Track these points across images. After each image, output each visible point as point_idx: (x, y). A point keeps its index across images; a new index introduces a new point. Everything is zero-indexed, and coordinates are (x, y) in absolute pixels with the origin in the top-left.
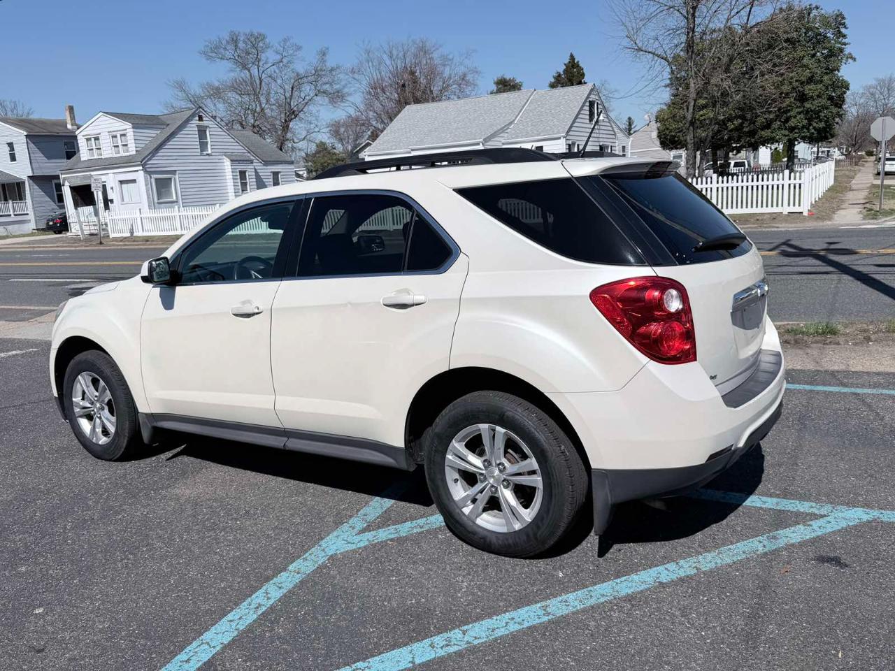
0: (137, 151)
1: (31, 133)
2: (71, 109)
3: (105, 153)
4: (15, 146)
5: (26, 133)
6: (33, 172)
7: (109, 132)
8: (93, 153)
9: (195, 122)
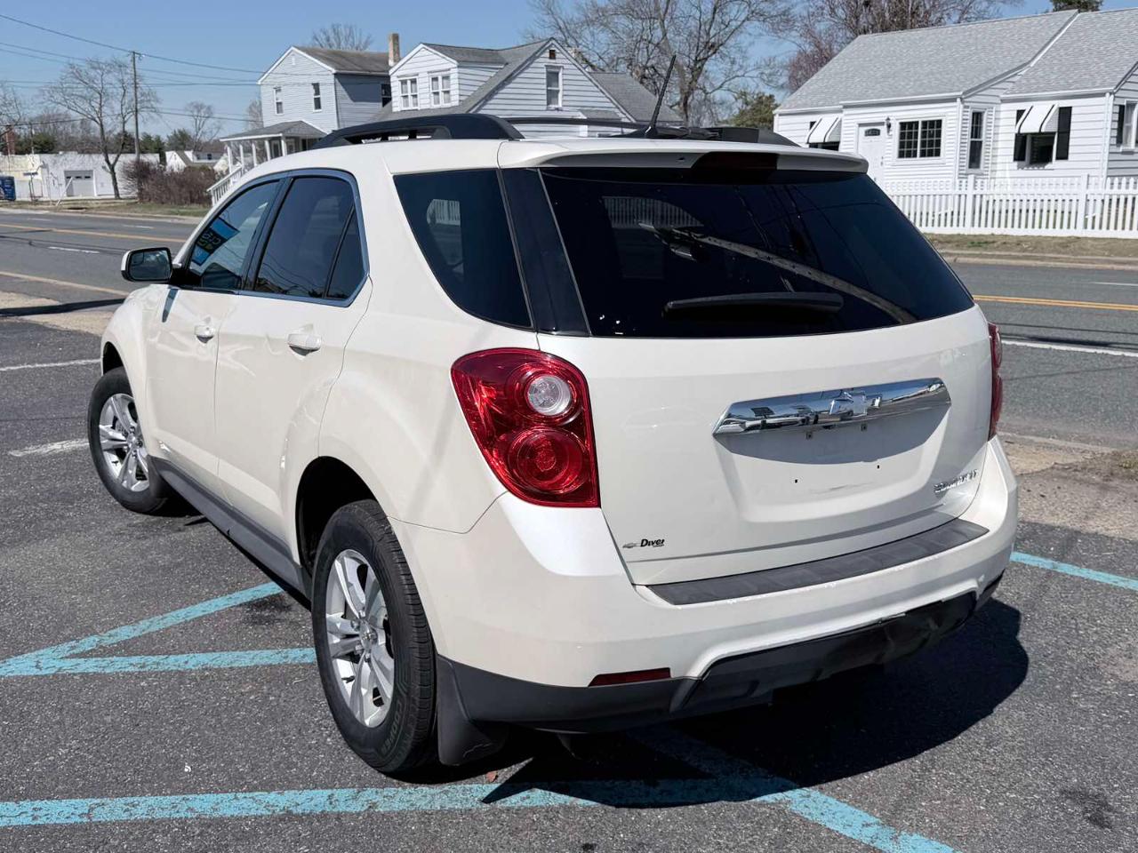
0: (460, 101)
1: (342, 71)
2: (396, 38)
3: (422, 101)
4: (321, 88)
5: (334, 71)
6: (339, 125)
7: (429, 72)
8: (407, 102)
9: (544, 60)
